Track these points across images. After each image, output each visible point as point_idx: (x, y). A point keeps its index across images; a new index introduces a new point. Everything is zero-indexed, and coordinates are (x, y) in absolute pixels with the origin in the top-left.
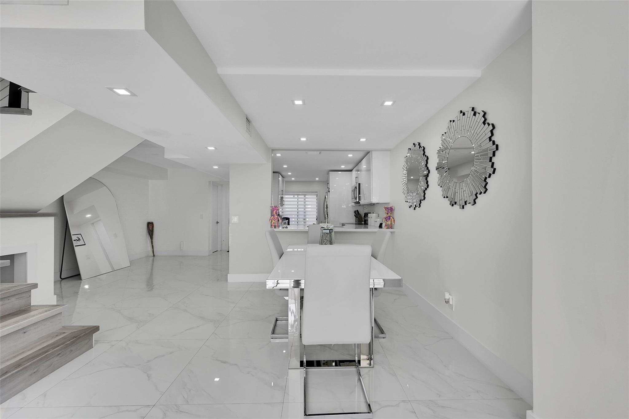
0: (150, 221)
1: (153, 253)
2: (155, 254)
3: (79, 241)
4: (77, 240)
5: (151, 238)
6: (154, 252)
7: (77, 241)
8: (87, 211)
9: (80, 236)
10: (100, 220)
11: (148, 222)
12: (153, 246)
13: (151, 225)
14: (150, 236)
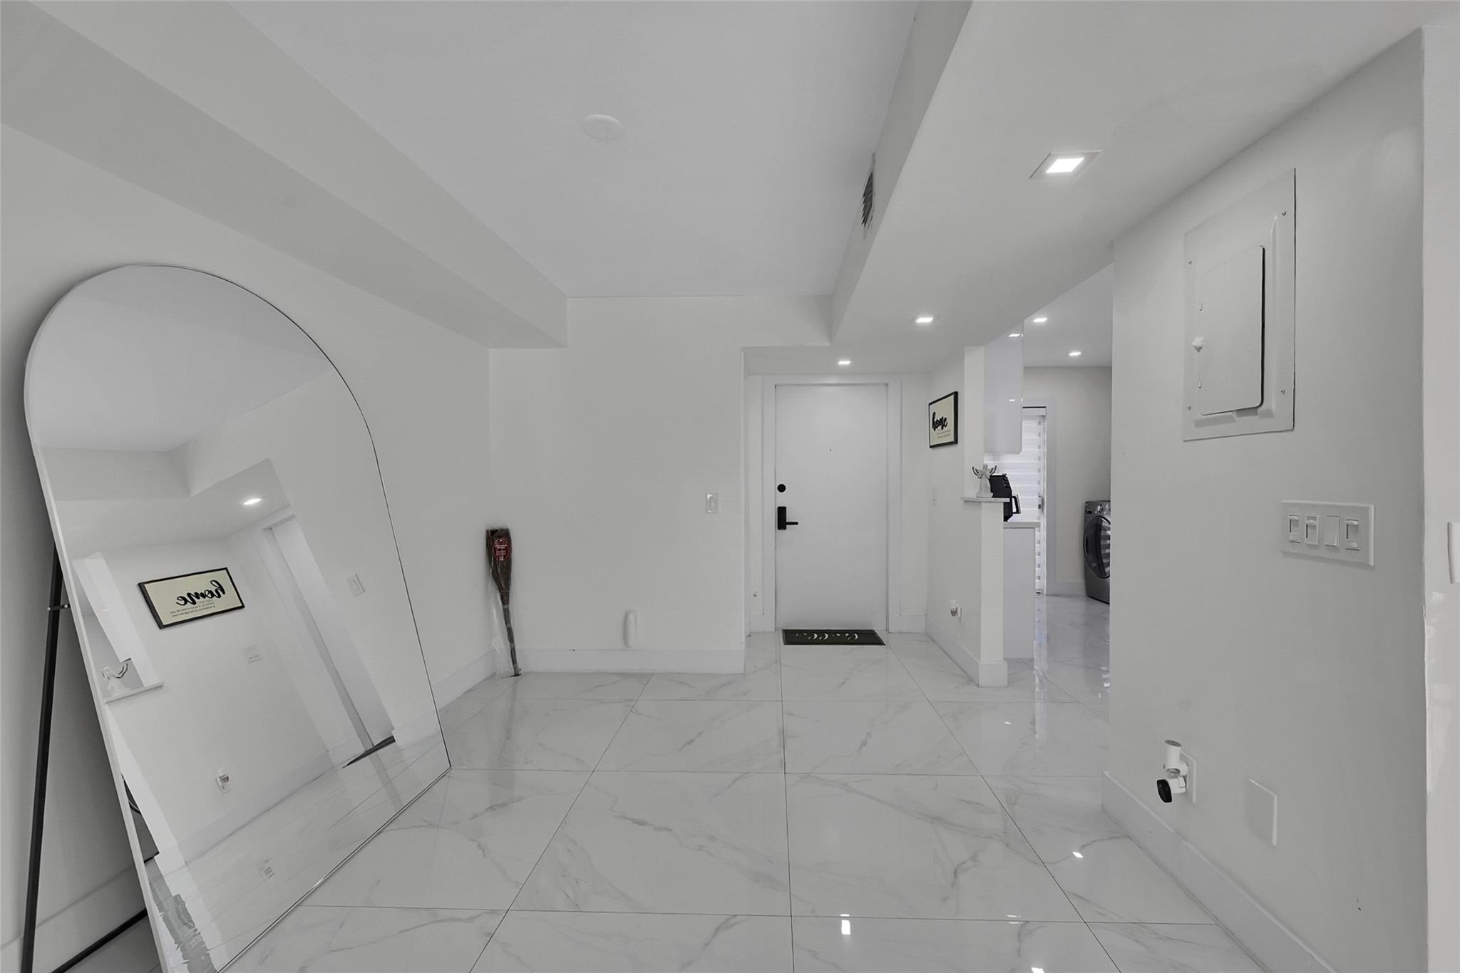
0: (497, 525)
1: (514, 661)
2: (520, 664)
3: (219, 596)
4: (210, 592)
5: (502, 598)
6: (518, 658)
7: (213, 595)
8: (244, 483)
9: (222, 578)
10: (293, 517)
11: (490, 529)
12: (510, 631)
13: (501, 543)
14: (500, 589)
